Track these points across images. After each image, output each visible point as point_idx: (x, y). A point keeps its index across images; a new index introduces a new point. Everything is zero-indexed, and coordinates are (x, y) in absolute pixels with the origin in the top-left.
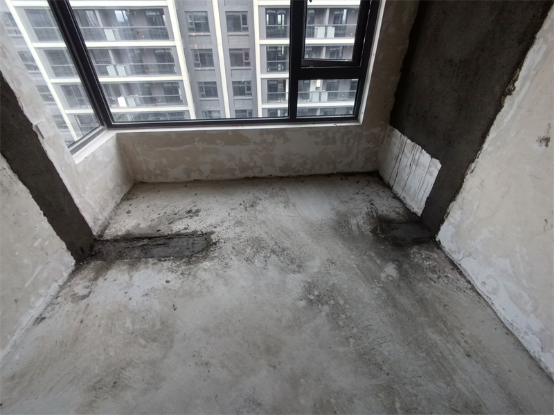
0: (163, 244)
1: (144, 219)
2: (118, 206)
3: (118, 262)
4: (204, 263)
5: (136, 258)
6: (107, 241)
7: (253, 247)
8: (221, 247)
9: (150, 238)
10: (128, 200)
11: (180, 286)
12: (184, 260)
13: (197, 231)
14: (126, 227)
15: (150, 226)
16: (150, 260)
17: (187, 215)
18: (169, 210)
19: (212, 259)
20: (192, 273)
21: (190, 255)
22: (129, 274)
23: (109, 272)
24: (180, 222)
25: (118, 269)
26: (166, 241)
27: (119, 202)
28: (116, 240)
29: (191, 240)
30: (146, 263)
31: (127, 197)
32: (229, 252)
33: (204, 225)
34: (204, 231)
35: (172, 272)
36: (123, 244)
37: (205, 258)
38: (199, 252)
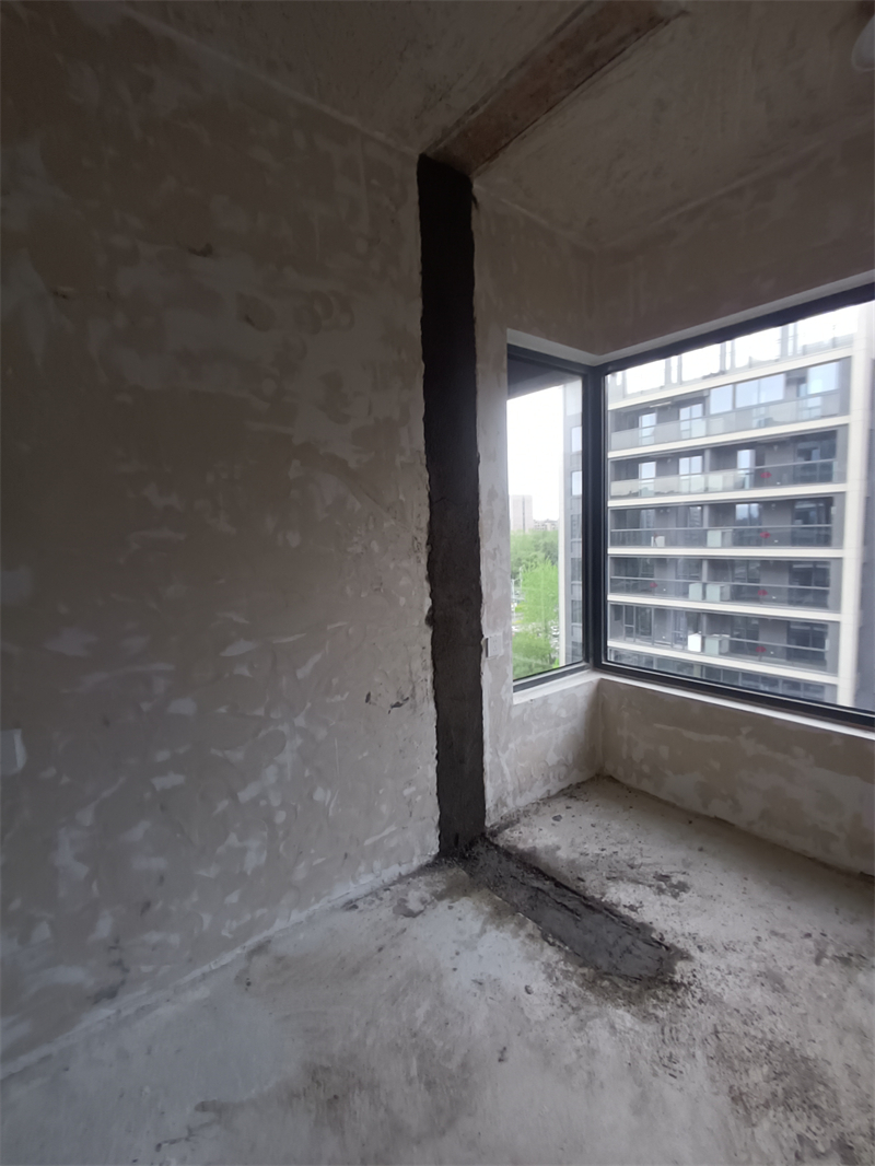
0: (572, 911)
1: (572, 843)
2: (548, 799)
3: (486, 891)
4: (621, 1012)
5: (513, 904)
6: (497, 847)
7: (778, 1076)
8: (683, 1006)
9: (558, 885)
10: (571, 797)
11: (542, 1018)
12: (585, 970)
13: (652, 930)
14: (537, 841)
15: (573, 861)
16: (530, 924)
17: (654, 882)
18: (624, 853)
19: (646, 1017)
20: (582, 1013)
21: (605, 969)
22: (485, 923)
23: (464, 900)
24: (630, 887)
25: (478, 903)
26: (581, 909)
27: (553, 793)
28: (508, 854)
29: (628, 940)
30: (521, 925)
31: (571, 792)
32: (698, 1035)
33: (677, 927)
34: (669, 940)
35: (550, 977)
36: (513, 867)
37: (631, 1000)
38: (625, 977)
